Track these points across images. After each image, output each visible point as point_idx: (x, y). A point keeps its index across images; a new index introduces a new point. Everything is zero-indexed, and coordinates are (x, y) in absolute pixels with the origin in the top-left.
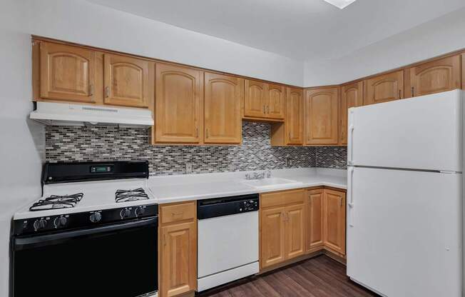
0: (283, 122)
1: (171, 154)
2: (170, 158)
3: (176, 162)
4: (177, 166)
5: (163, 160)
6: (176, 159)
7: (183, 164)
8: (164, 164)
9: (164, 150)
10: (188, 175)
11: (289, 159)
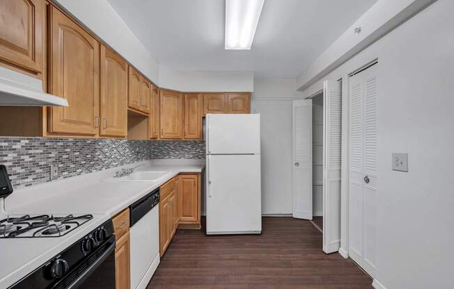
0: (147, 117)
1: (30, 152)
2: (27, 158)
3: (37, 165)
4: (38, 170)
5: (17, 163)
6: (37, 159)
7: (47, 166)
8: (18, 170)
9: (18, 146)
10: (54, 183)
11: (138, 153)
